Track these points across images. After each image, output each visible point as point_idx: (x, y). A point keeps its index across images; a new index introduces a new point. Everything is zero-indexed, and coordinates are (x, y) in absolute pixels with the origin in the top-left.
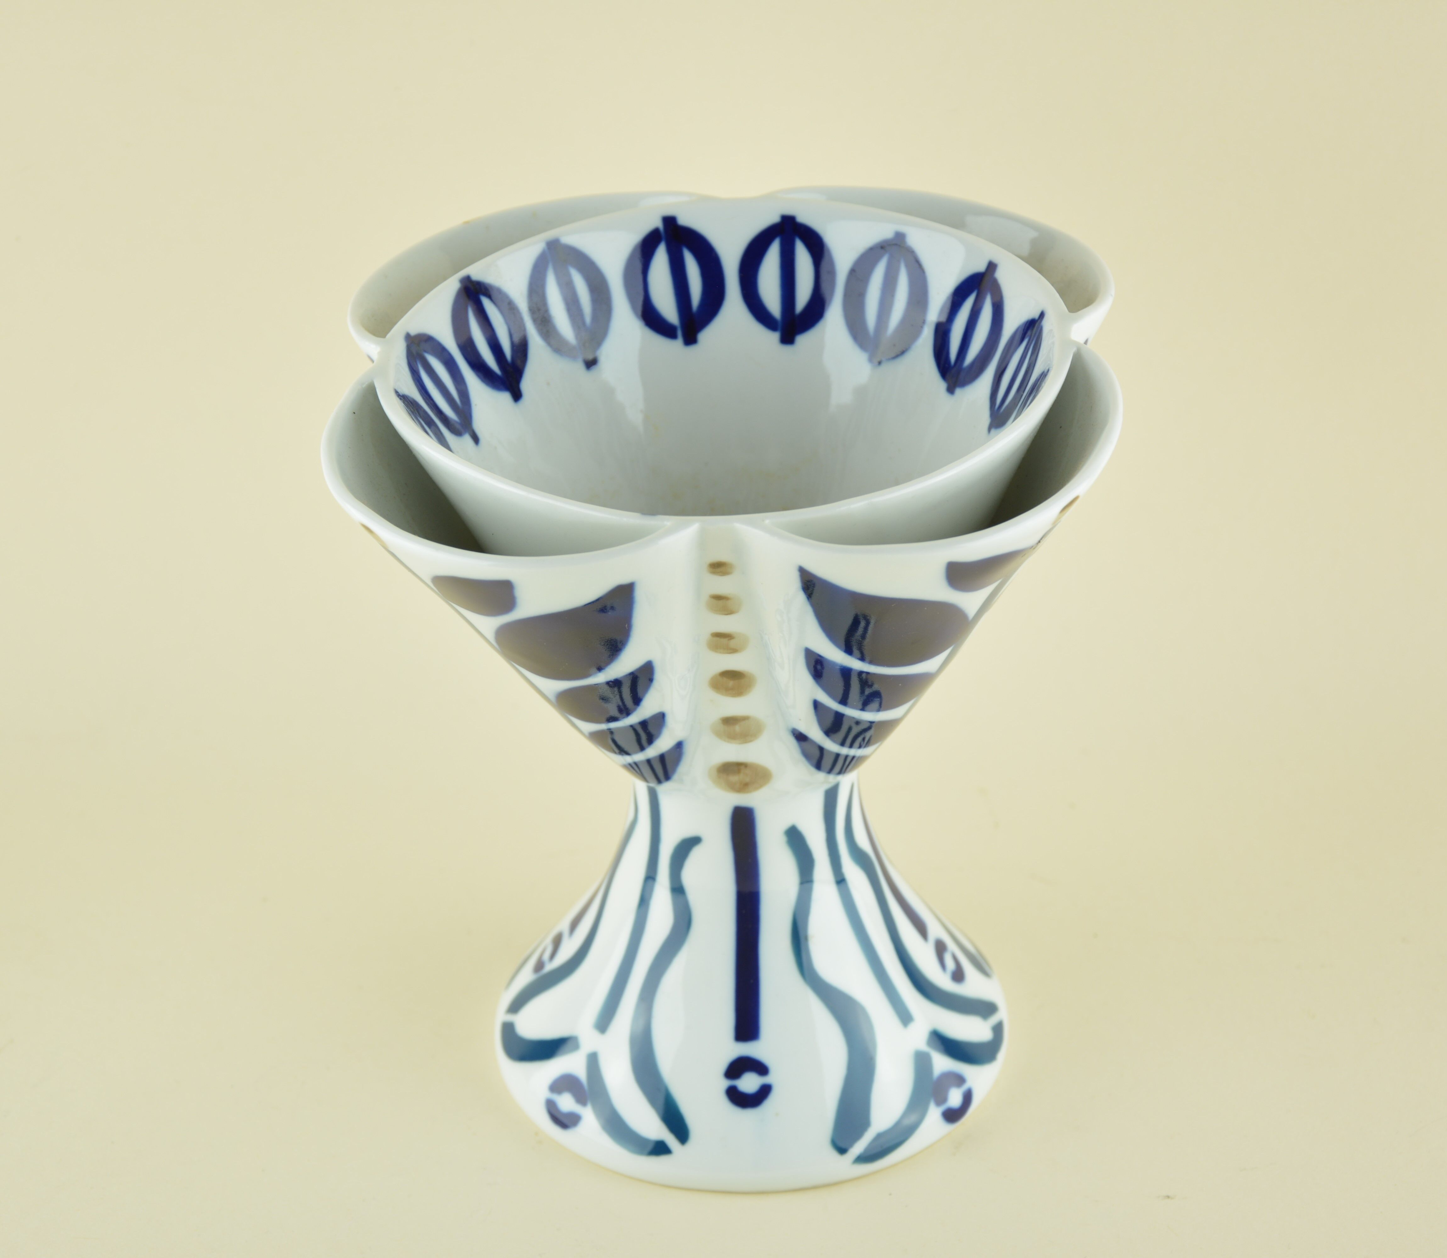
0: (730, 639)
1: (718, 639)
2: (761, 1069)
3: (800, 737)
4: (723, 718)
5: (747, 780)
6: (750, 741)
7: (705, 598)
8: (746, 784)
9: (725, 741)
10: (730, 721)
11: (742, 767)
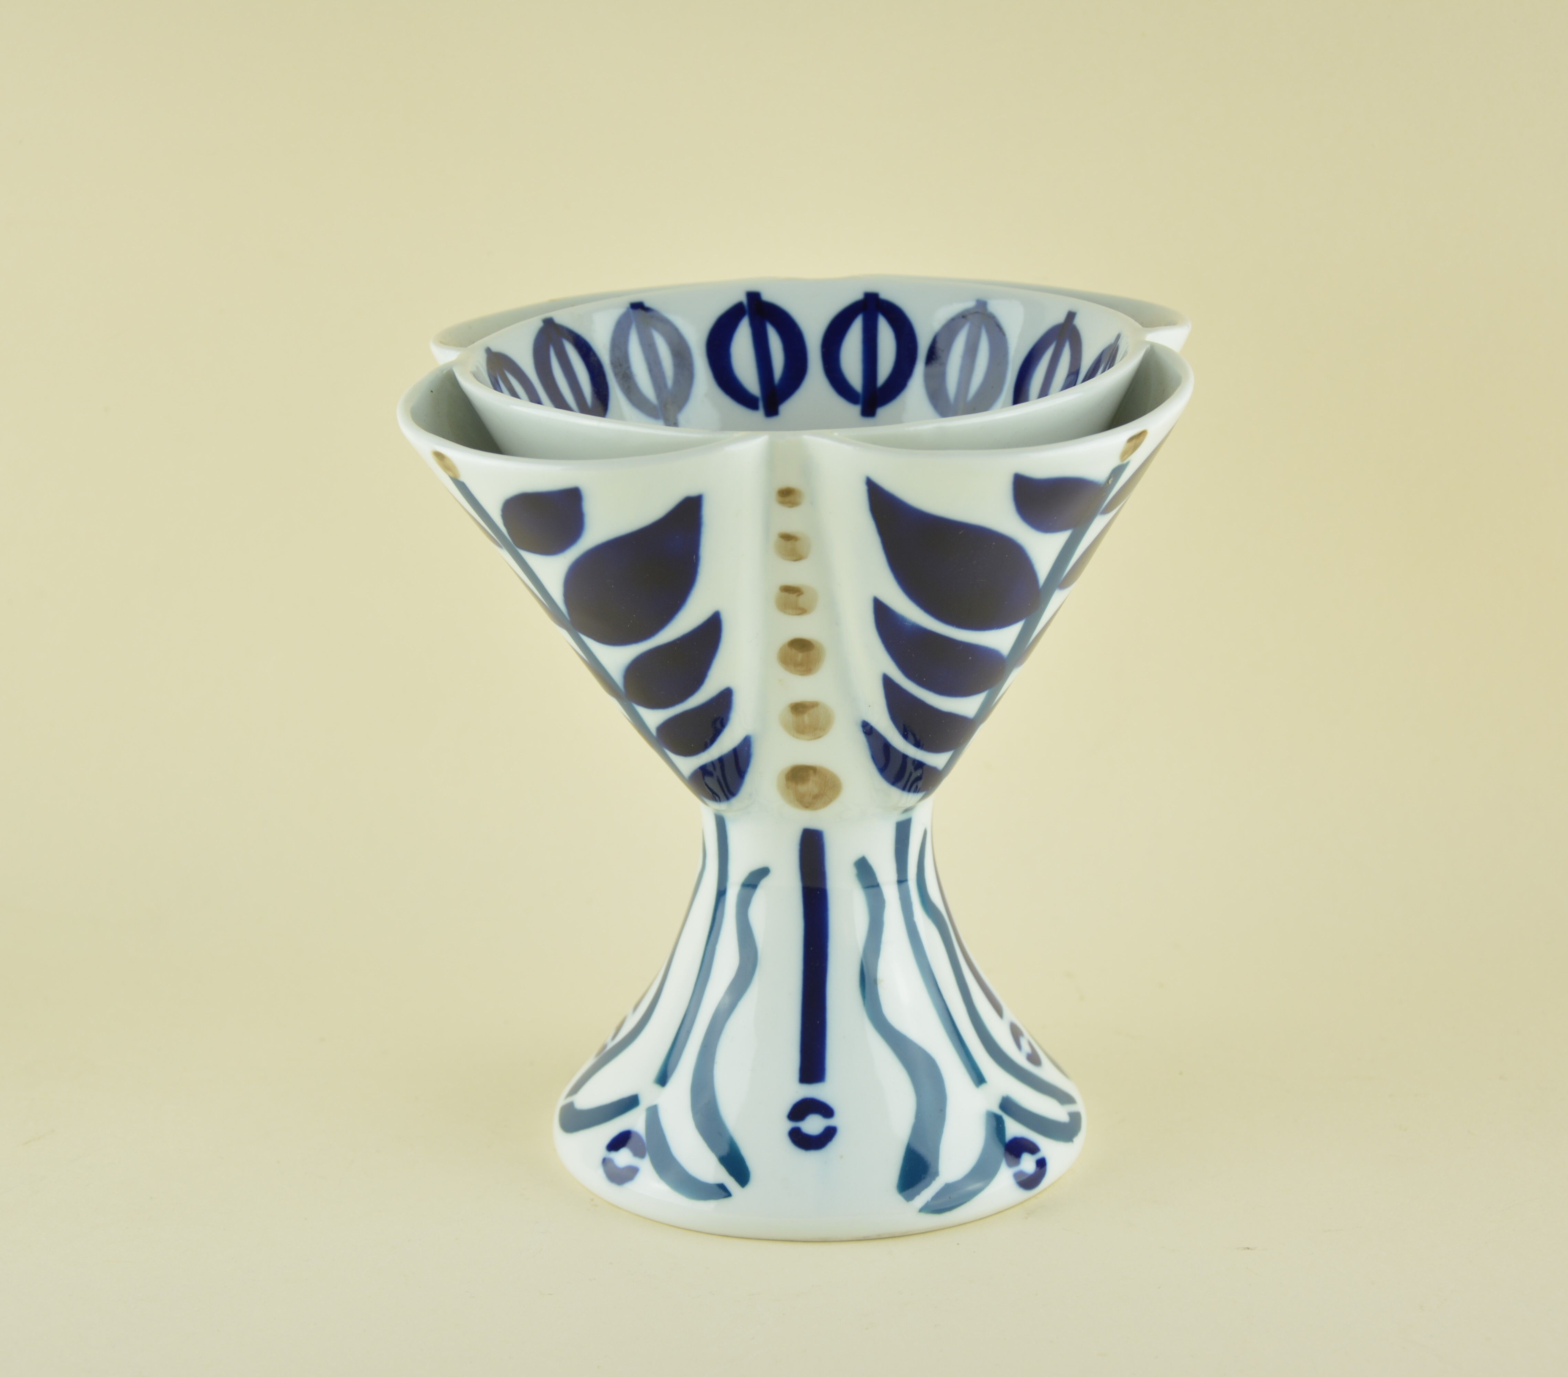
0: (798, 595)
1: (786, 594)
2: (826, 1111)
3: (868, 730)
4: (791, 704)
5: (816, 790)
6: (819, 737)
7: (774, 537)
8: (816, 797)
9: (794, 736)
10: (799, 708)
11: (811, 772)
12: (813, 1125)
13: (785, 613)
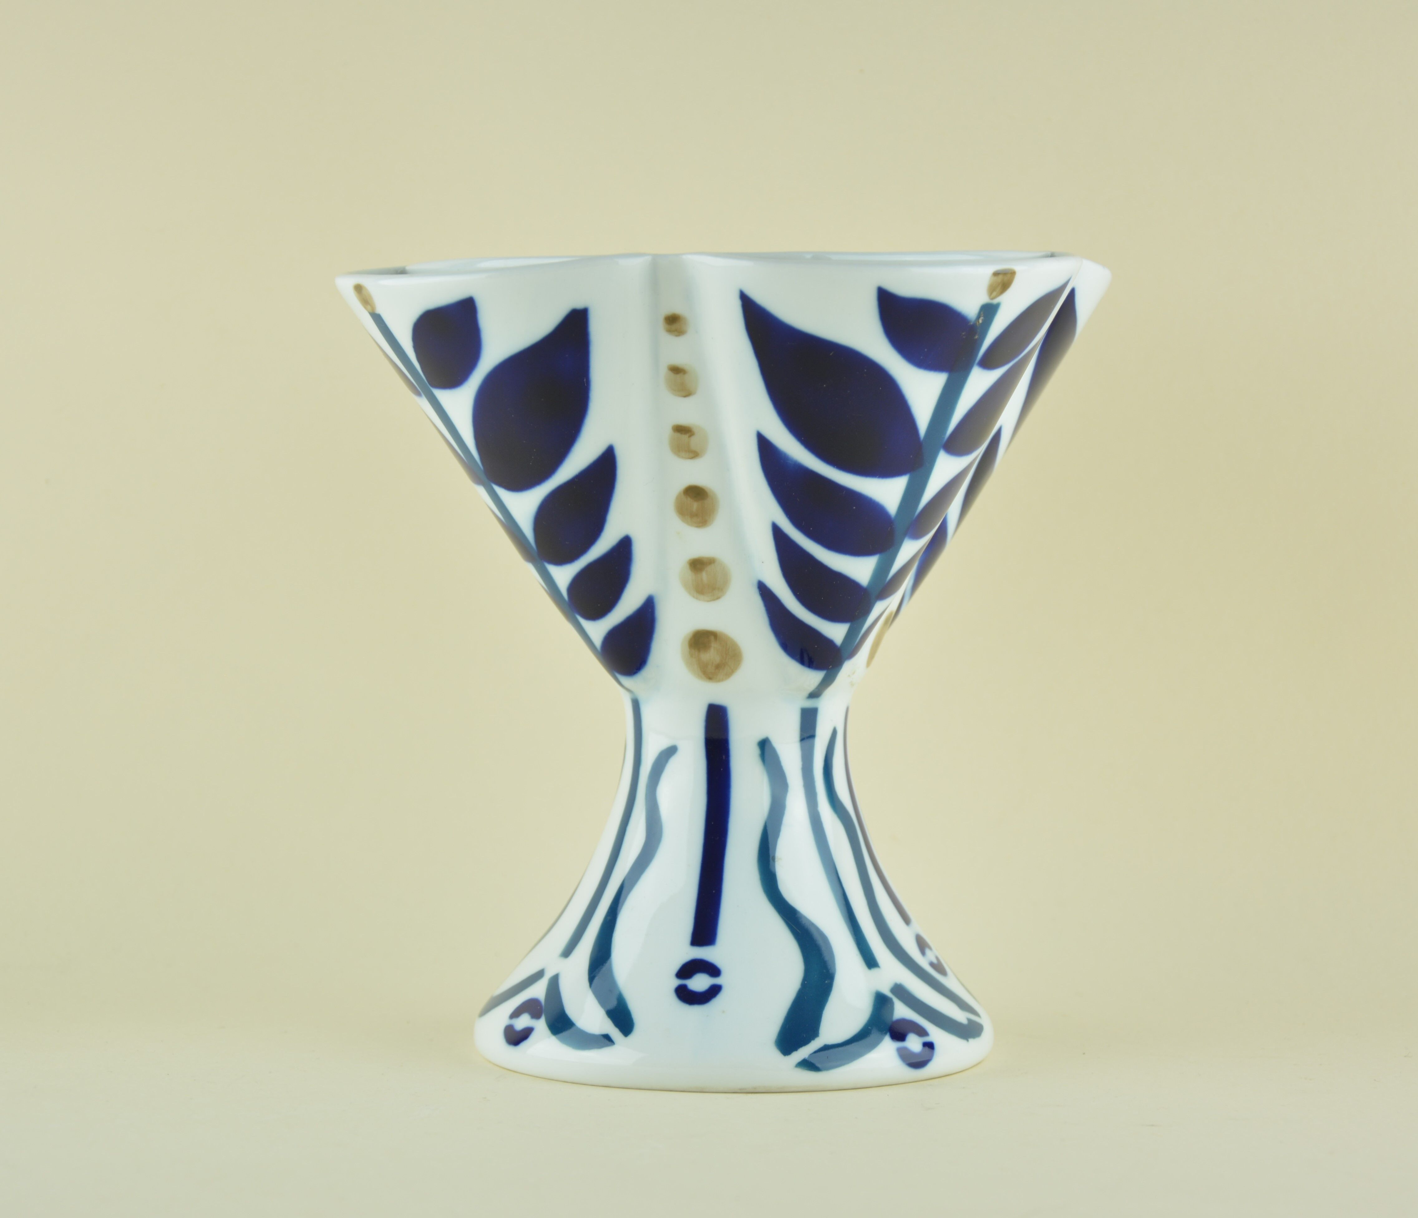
0: (690, 436)
1: (678, 435)
2: (714, 971)
3: (765, 592)
4: (690, 560)
5: (717, 659)
6: (718, 598)
7: (664, 371)
8: (718, 667)
9: (694, 597)
10: (697, 565)
11: (712, 638)
12: (699, 983)
13: (679, 456)
